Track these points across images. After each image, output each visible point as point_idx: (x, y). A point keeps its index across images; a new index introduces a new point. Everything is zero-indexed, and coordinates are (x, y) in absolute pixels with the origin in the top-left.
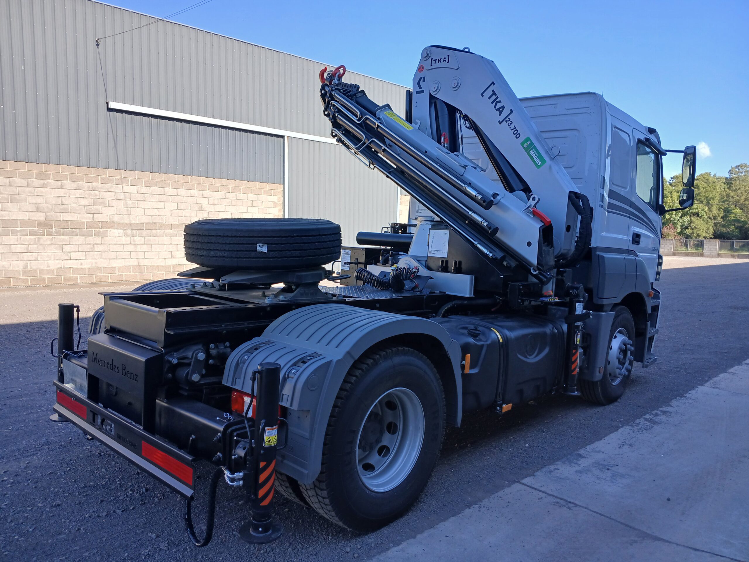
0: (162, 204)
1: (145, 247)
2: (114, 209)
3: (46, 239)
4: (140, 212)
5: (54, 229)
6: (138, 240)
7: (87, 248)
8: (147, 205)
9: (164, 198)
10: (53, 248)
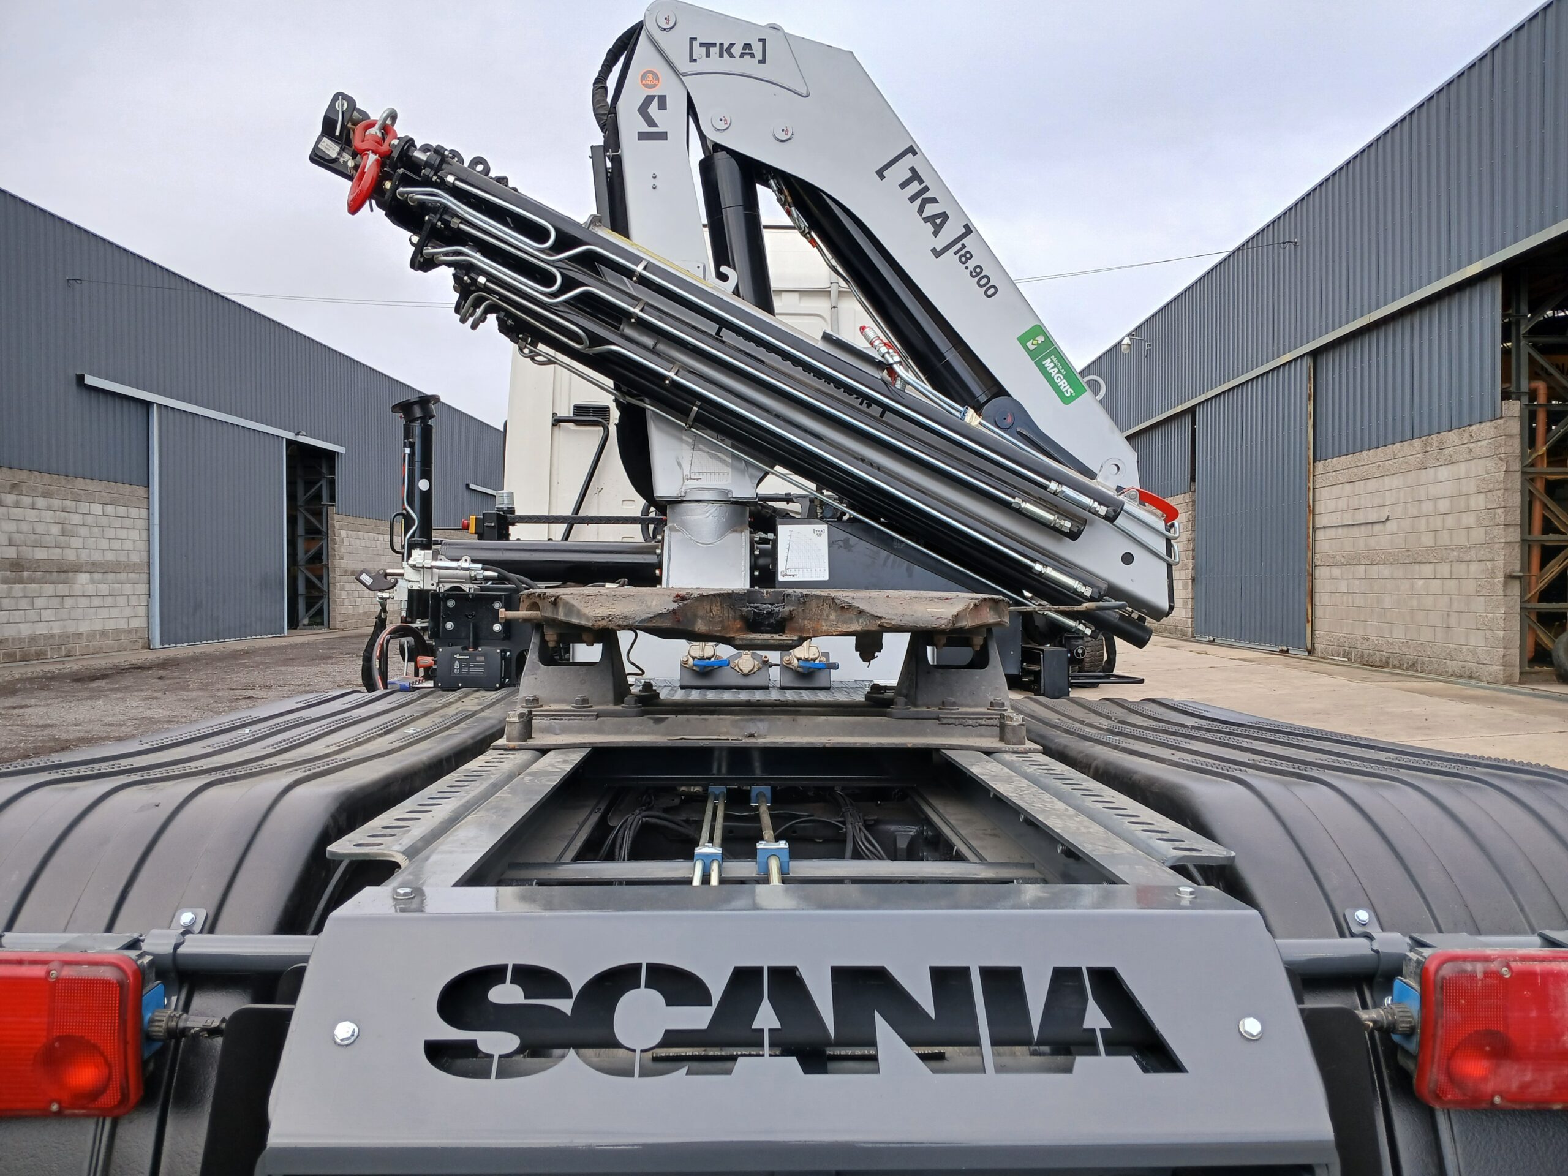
0: (125, 531)
1: (109, 601)
2: (81, 539)
3: (18, 589)
4: (104, 544)
5: (26, 574)
6: (104, 589)
7: (55, 602)
8: (110, 533)
10: (24, 603)
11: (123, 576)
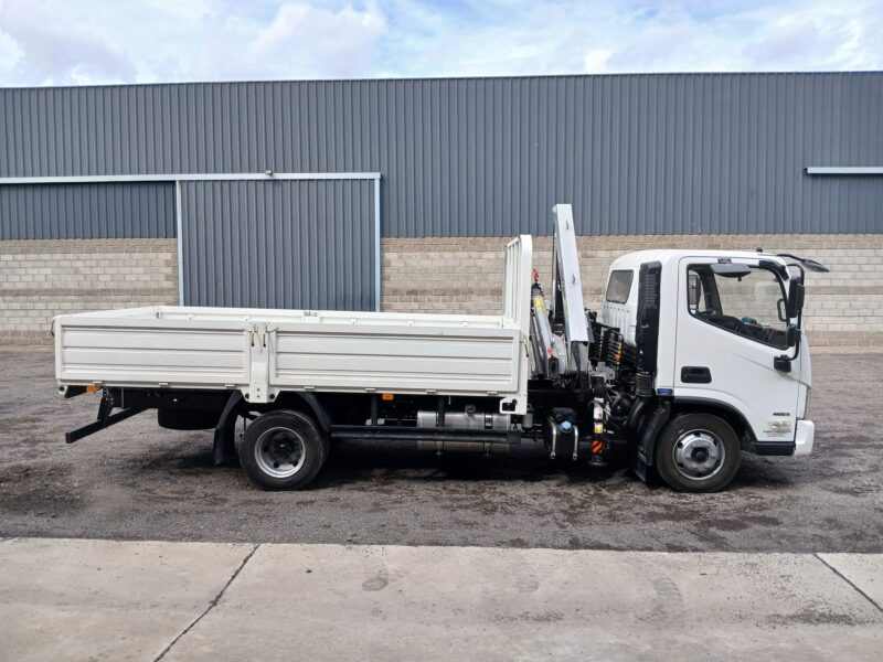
1: (22, 313)
9: (40, 264)
11: (36, 298)
